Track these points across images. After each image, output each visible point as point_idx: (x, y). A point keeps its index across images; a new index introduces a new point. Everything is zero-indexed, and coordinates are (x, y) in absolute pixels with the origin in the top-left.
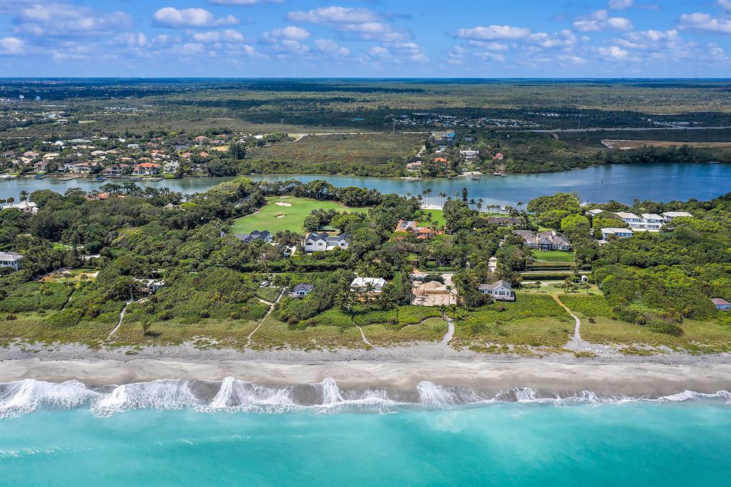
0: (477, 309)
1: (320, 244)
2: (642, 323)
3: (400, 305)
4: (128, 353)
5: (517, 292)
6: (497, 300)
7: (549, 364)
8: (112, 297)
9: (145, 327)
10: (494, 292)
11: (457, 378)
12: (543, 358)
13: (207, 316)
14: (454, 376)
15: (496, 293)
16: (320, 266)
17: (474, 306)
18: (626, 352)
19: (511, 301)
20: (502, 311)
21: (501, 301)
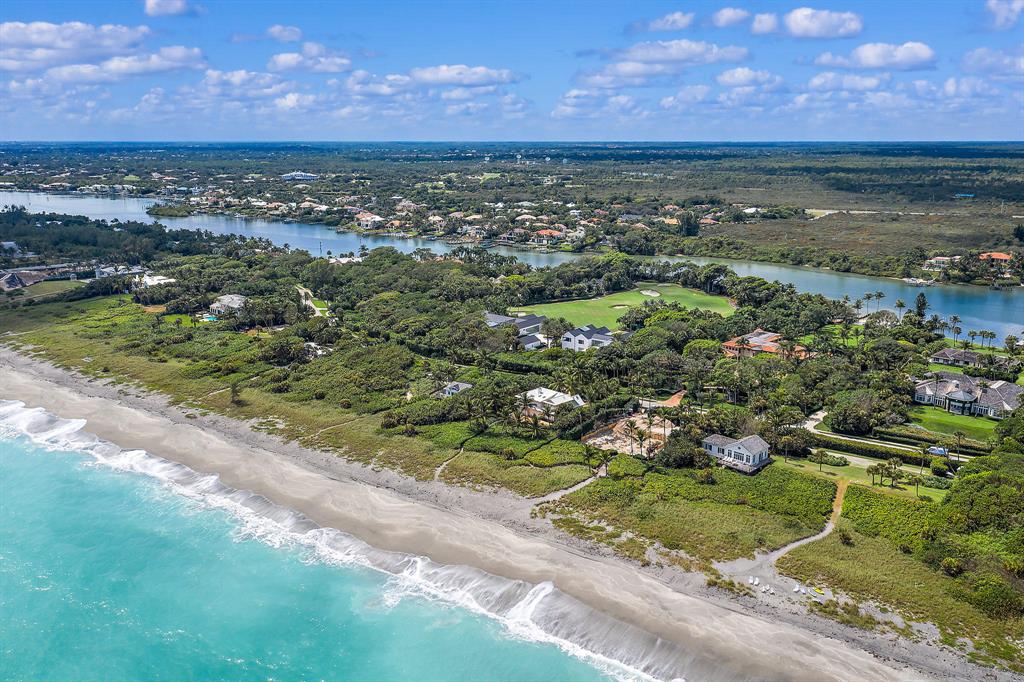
0: (670, 470)
1: (581, 342)
2: (955, 573)
3: (561, 437)
4: (188, 416)
5: (781, 462)
6: (728, 468)
7: (644, 580)
8: (266, 359)
9: (235, 392)
10: (726, 452)
11: (475, 552)
12: (647, 568)
13: (321, 397)
14: (475, 548)
15: (730, 455)
16: (540, 368)
17: (667, 465)
18: (826, 610)
19: (746, 473)
20: (702, 483)
21: (731, 468)
